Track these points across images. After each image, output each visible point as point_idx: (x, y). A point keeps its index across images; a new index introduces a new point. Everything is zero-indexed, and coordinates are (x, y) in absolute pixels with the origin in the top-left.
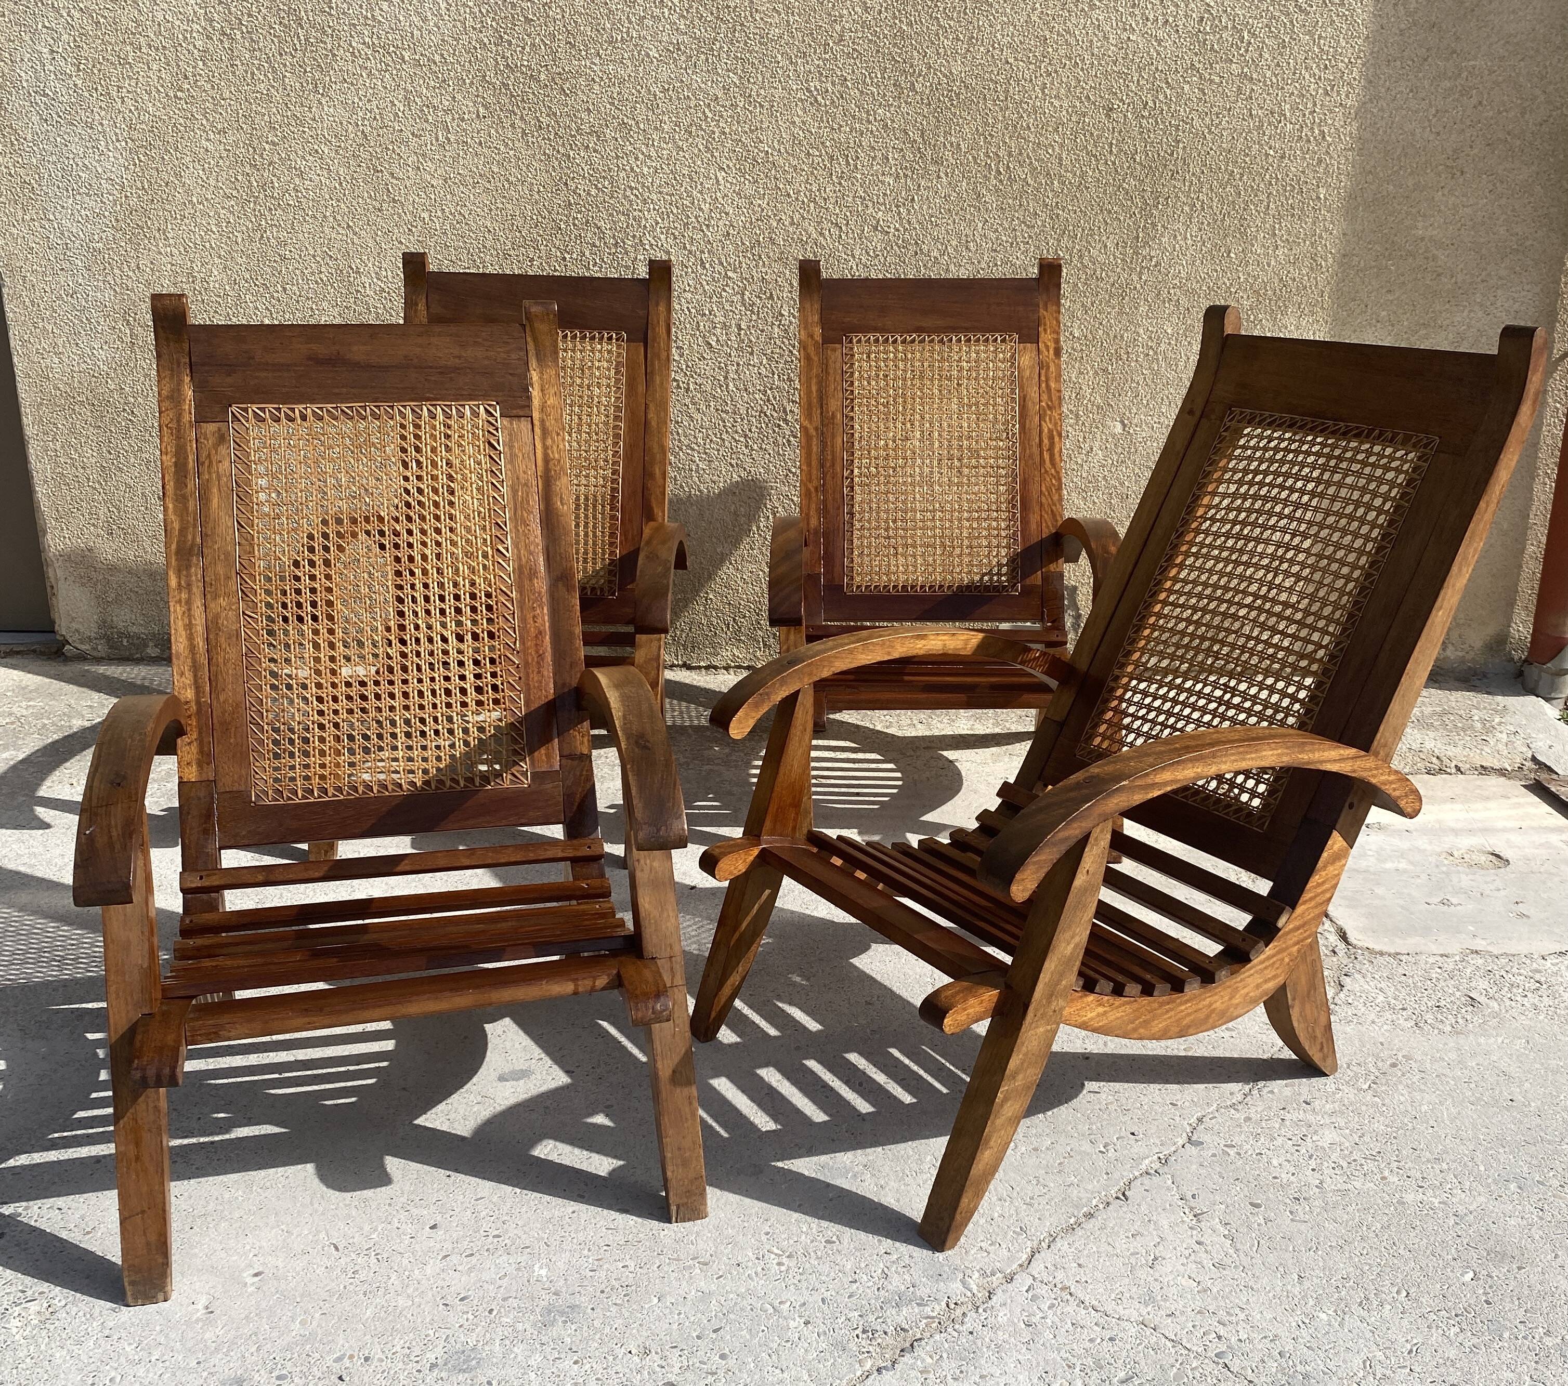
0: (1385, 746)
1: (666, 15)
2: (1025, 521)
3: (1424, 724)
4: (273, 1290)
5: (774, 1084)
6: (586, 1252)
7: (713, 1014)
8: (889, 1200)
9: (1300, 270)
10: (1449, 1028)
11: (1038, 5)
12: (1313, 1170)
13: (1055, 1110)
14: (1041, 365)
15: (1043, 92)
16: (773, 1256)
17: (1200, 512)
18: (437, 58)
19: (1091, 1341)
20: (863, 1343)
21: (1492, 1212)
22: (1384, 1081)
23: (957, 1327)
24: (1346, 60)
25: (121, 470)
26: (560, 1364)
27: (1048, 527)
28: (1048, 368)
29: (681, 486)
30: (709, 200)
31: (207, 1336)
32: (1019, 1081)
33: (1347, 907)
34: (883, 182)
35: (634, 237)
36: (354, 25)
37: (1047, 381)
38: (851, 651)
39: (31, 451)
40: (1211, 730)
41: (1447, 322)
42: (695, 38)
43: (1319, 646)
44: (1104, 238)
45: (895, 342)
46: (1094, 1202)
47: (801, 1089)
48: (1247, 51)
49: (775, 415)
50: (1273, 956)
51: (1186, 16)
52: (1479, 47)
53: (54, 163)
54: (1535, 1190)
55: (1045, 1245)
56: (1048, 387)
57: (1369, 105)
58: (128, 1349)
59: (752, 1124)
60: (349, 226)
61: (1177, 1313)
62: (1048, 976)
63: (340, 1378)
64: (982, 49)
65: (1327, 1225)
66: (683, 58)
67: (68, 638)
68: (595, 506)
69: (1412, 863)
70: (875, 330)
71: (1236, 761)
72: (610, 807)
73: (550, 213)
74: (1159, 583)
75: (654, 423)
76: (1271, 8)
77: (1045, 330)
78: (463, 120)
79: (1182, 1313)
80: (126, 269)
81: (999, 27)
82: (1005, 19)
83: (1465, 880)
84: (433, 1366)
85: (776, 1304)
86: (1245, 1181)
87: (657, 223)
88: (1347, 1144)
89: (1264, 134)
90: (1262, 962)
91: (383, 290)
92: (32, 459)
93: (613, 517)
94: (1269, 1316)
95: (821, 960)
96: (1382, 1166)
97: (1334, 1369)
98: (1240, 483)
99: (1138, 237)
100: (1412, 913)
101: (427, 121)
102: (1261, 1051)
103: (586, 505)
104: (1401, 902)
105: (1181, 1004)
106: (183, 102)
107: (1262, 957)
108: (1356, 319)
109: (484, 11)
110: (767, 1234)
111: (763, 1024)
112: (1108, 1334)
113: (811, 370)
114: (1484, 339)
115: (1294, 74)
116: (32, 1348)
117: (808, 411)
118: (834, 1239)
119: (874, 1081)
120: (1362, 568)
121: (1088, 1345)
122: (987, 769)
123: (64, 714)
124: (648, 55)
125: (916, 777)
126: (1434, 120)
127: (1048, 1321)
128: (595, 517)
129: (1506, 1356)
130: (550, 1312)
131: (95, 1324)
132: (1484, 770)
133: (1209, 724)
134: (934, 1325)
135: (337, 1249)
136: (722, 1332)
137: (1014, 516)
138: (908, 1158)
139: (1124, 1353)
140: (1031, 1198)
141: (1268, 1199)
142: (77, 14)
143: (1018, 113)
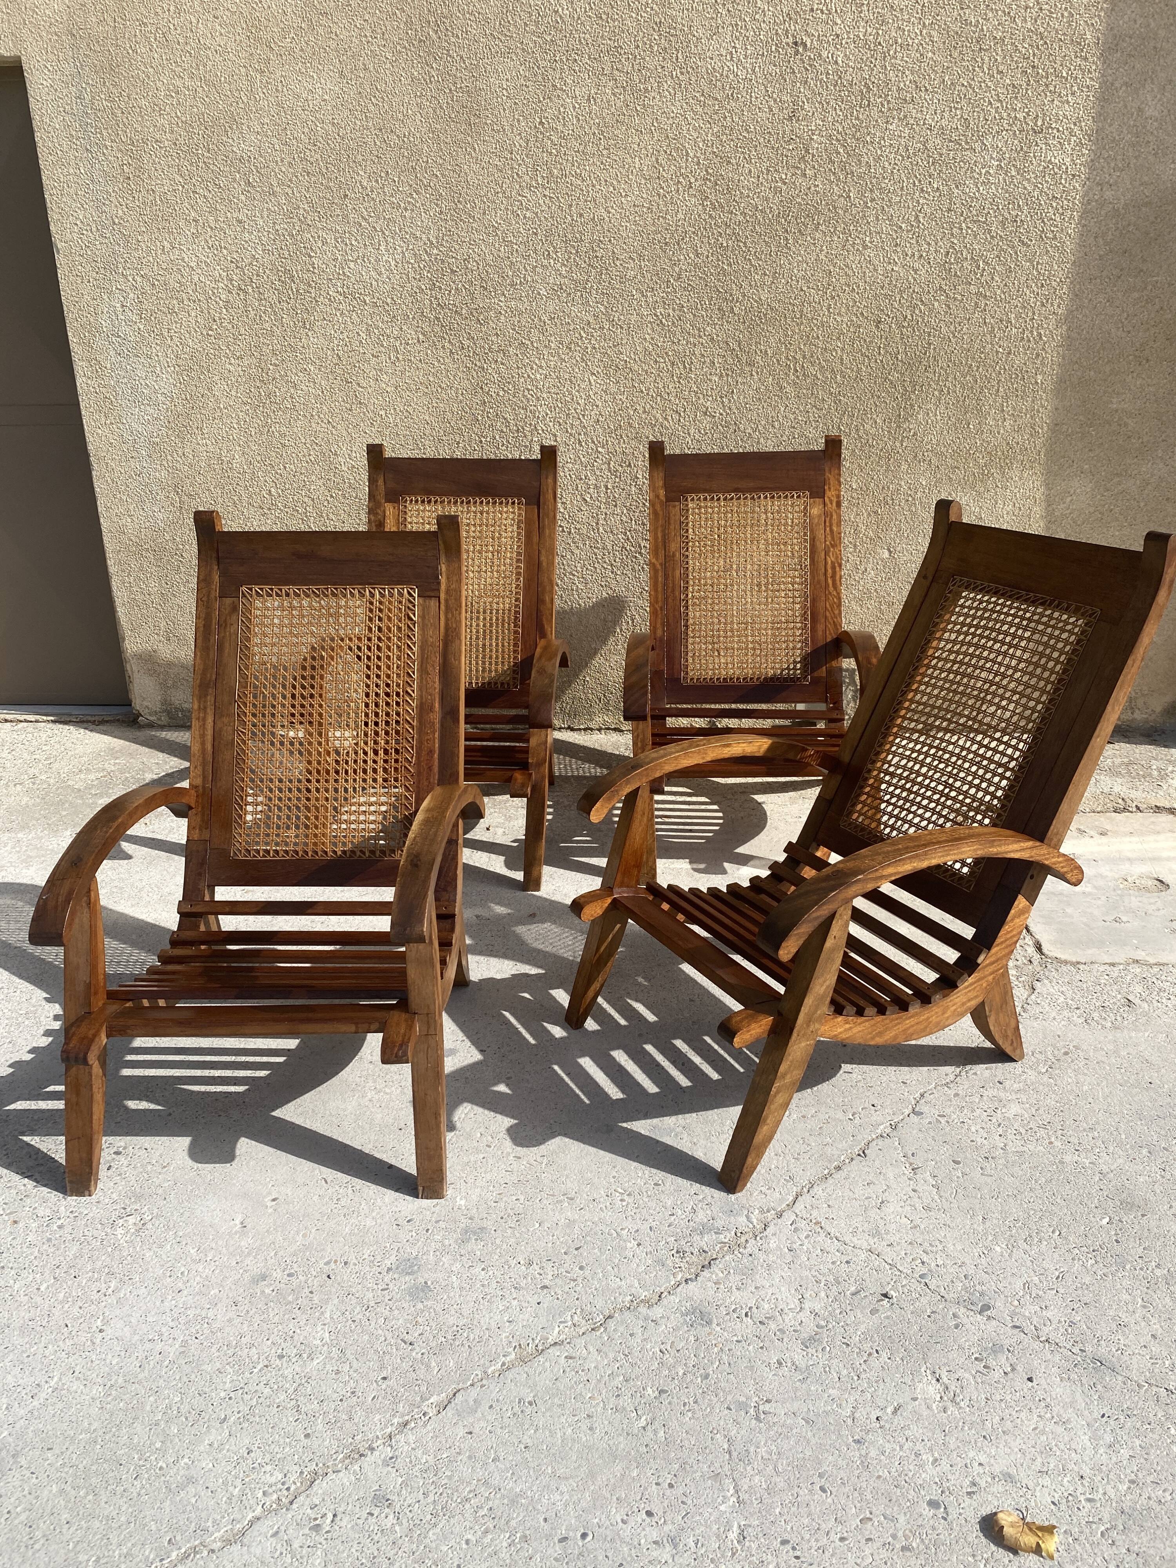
0: (1057, 834)
1: (552, 264)
2: (814, 629)
3: (1113, 772)
4: (285, 1211)
5: (623, 1063)
6: (491, 1188)
7: (582, 1010)
8: (699, 1154)
9: (1022, 436)
10: (1110, 1024)
11: (824, 248)
12: (1000, 1135)
13: (820, 1086)
14: (826, 514)
15: (829, 311)
16: (618, 1194)
17: (930, 652)
18: (389, 300)
19: (833, 1263)
20: (677, 1260)
21: (1127, 1171)
22: (1057, 1066)
23: (741, 1250)
24: (1058, 280)
25: (174, 596)
26: (472, 1270)
27: (830, 634)
28: (832, 516)
29: (566, 602)
30: (584, 397)
31: (243, 1243)
32: (788, 1080)
33: (1044, 923)
34: (710, 380)
35: (531, 424)
36: (331, 279)
37: (831, 526)
38: (676, 758)
39: (114, 583)
40: (926, 832)
41: (1136, 472)
42: (573, 280)
43: (1012, 758)
44: (874, 416)
45: (719, 499)
46: (842, 1158)
47: (641, 1067)
48: (982, 275)
49: (633, 549)
50: (975, 983)
51: (936, 251)
52: (1161, 267)
53: (126, 384)
54: (1161, 1154)
55: (805, 1190)
56: (831, 530)
57: (1075, 313)
58: (192, 1251)
59: (606, 1094)
60: (329, 422)
61: (895, 1244)
62: (808, 1008)
63: (329, 1277)
64: (783, 281)
65: (1006, 1178)
66: (564, 295)
67: (141, 711)
68: (503, 624)
69: (1095, 887)
70: (705, 491)
71: (943, 856)
72: (514, 841)
73: (470, 409)
74: (900, 703)
75: (544, 564)
76: (1001, 243)
77: (830, 488)
78: (408, 344)
79: (898, 1244)
80: (176, 456)
81: (796, 264)
82: (800, 258)
83: (1134, 901)
84: (389, 1269)
85: (619, 1230)
86: (950, 1143)
87: (547, 414)
88: (1026, 1116)
89: (995, 336)
90: (966, 988)
91: (353, 467)
92: (114, 588)
93: (516, 632)
94: (959, 1248)
95: (659, 965)
96: (1050, 1133)
97: (1002, 1289)
98: (959, 633)
99: (900, 415)
100: (1092, 929)
101: (382, 346)
102: (970, 1041)
103: (497, 624)
104: (1085, 920)
105: (907, 1019)
106: (212, 338)
107: (966, 984)
108: (1065, 471)
109: (422, 266)
110: (614, 1177)
111: (617, 1016)
112: (845, 1258)
113: (658, 521)
114: (1164, 484)
115: (1018, 291)
116: (131, 1249)
117: (655, 551)
118: (660, 1182)
119: (692, 1062)
120: (1043, 703)
121: (831, 1266)
122: (786, 810)
123: (140, 770)
124: (539, 294)
125: (734, 817)
126: (1126, 322)
127: (804, 1247)
128: (503, 632)
129: (1126, 1283)
130: (466, 1232)
131: (171, 1233)
132: (1158, 809)
133: (925, 828)
134: (726, 1249)
135: (326, 1182)
136: (581, 1250)
137: (805, 626)
138: (714, 1121)
139: (855, 1273)
140: (799, 1154)
141: (966, 1158)
142: (139, 279)
143: (810, 327)
